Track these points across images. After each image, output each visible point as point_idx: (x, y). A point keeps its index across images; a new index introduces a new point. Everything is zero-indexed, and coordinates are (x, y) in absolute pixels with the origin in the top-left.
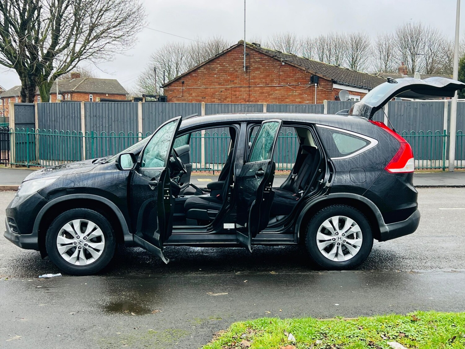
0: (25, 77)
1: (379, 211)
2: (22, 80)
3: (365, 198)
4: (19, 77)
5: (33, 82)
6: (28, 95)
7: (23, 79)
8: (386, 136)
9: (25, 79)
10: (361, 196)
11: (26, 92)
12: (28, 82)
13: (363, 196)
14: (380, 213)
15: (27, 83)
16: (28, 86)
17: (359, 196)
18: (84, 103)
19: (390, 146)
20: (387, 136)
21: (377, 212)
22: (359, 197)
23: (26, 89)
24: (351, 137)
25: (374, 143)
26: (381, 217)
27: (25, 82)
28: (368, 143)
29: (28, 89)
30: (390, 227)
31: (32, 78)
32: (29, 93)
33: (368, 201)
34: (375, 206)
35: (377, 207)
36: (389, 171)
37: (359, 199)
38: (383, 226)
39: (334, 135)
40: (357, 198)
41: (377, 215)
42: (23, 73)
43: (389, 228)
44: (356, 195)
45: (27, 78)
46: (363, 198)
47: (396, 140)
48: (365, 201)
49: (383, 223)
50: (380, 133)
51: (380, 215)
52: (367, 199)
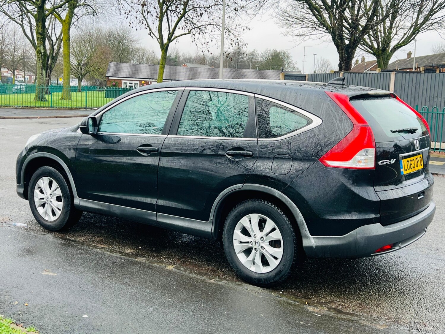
0: (342, 50)
1: (302, 216)
2: (339, 53)
3: (284, 195)
4: (337, 50)
5: (350, 55)
6: (344, 67)
7: (340, 51)
8: (336, 114)
9: (342, 52)
10: (279, 192)
11: (343, 65)
12: (345, 54)
13: (281, 192)
14: (303, 219)
15: (344, 56)
16: (344, 59)
17: (277, 191)
18: (343, 74)
19: (337, 128)
20: (338, 115)
21: (298, 217)
22: (277, 193)
23: (343, 61)
25: (317, 122)
26: (303, 224)
27: (342, 55)
28: (309, 122)
29: (344, 62)
30: (317, 240)
31: (349, 51)
32: (345, 65)
33: (287, 201)
34: (297, 208)
35: (298, 210)
36: (326, 164)
37: (277, 195)
38: (307, 237)
39: (272, 110)
40: (275, 195)
41: (297, 221)
42: (340, 46)
43: (315, 242)
44: (273, 189)
45: (343, 51)
46: (282, 196)
47: (349, 120)
48: (283, 200)
49: (307, 234)
50: (330, 110)
51: (303, 223)
52: (286, 197)
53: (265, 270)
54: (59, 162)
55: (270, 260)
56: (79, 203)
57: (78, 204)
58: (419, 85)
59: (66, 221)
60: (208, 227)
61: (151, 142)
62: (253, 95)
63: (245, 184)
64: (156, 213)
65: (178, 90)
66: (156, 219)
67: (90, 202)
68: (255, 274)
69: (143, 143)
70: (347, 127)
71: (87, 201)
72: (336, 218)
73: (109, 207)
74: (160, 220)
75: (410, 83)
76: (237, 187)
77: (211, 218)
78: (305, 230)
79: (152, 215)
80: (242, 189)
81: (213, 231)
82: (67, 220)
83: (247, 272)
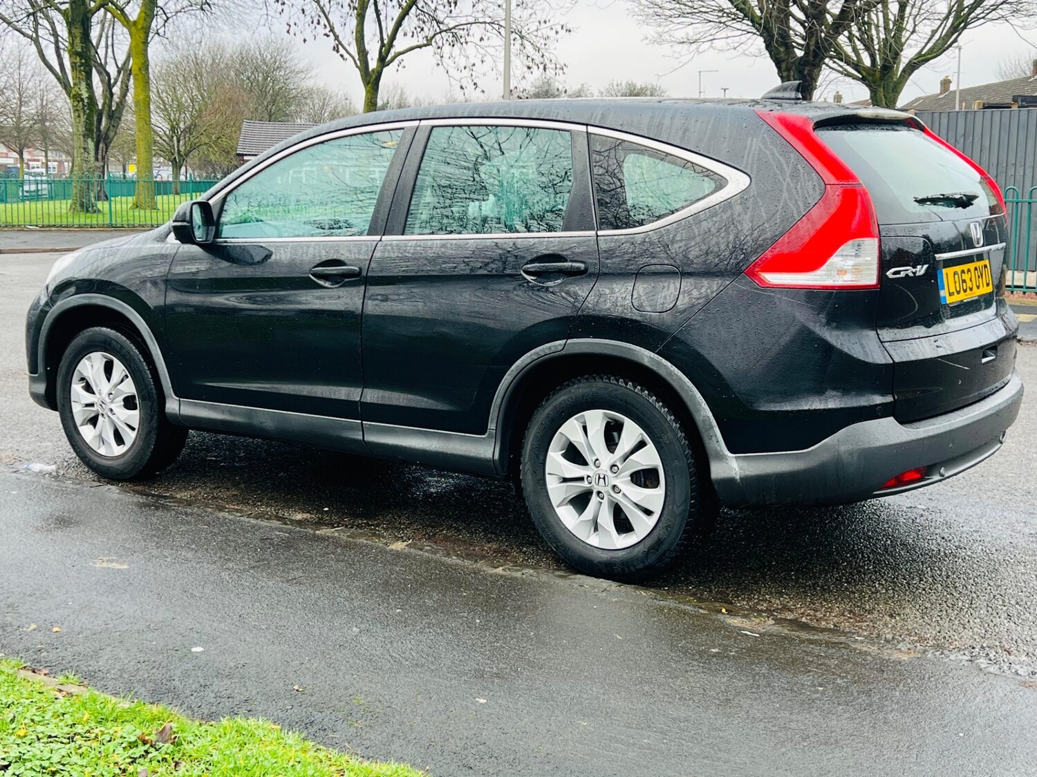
1: (707, 407)
3: (664, 360)
5: (806, 81)
8: (783, 161)
9: (789, 76)
10: (652, 355)
13: (657, 354)
14: (710, 414)
17: (647, 353)
19: (785, 194)
20: (788, 163)
21: (699, 411)
22: (646, 356)
24: (676, 164)
25: (737, 182)
26: (712, 427)
28: (720, 183)
30: (745, 464)
31: (806, 72)
33: (670, 373)
34: (695, 389)
35: (698, 395)
36: (761, 280)
37: (646, 362)
38: (720, 457)
39: (629, 160)
40: (641, 361)
41: (699, 419)
43: (741, 468)
44: (637, 348)
45: (792, 73)
46: (659, 363)
47: (814, 174)
48: (663, 373)
49: (721, 451)
50: (768, 153)
51: (711, 423)
52: (669, 364)
53: (624, 541)
54: (128, 315)
55: (635, 517)
56: (177, 408)
57: (174, 412)
58: (971, 139)
59: (149, 454)
60: (484, 448)
61: (343, 255)
62: (583, 128)
63: (569, 341)
64: (362, 423)
65: (403, 129)
66: (361, 438)
67: (205, 406)
68: (599, 553)
69: (324, 259)
70: (811, 192)
71: (196, 403)
72: (788, 407)
73: (249, 415)
74: (370, 438)
75: (950, 135)
76: (550, 348)
77: (492, 426)
78: (716, 440)
79: (351, 428)
80: (563, 352)
81: (497, 457)
82: (152, 452)
83: (579, 548)
